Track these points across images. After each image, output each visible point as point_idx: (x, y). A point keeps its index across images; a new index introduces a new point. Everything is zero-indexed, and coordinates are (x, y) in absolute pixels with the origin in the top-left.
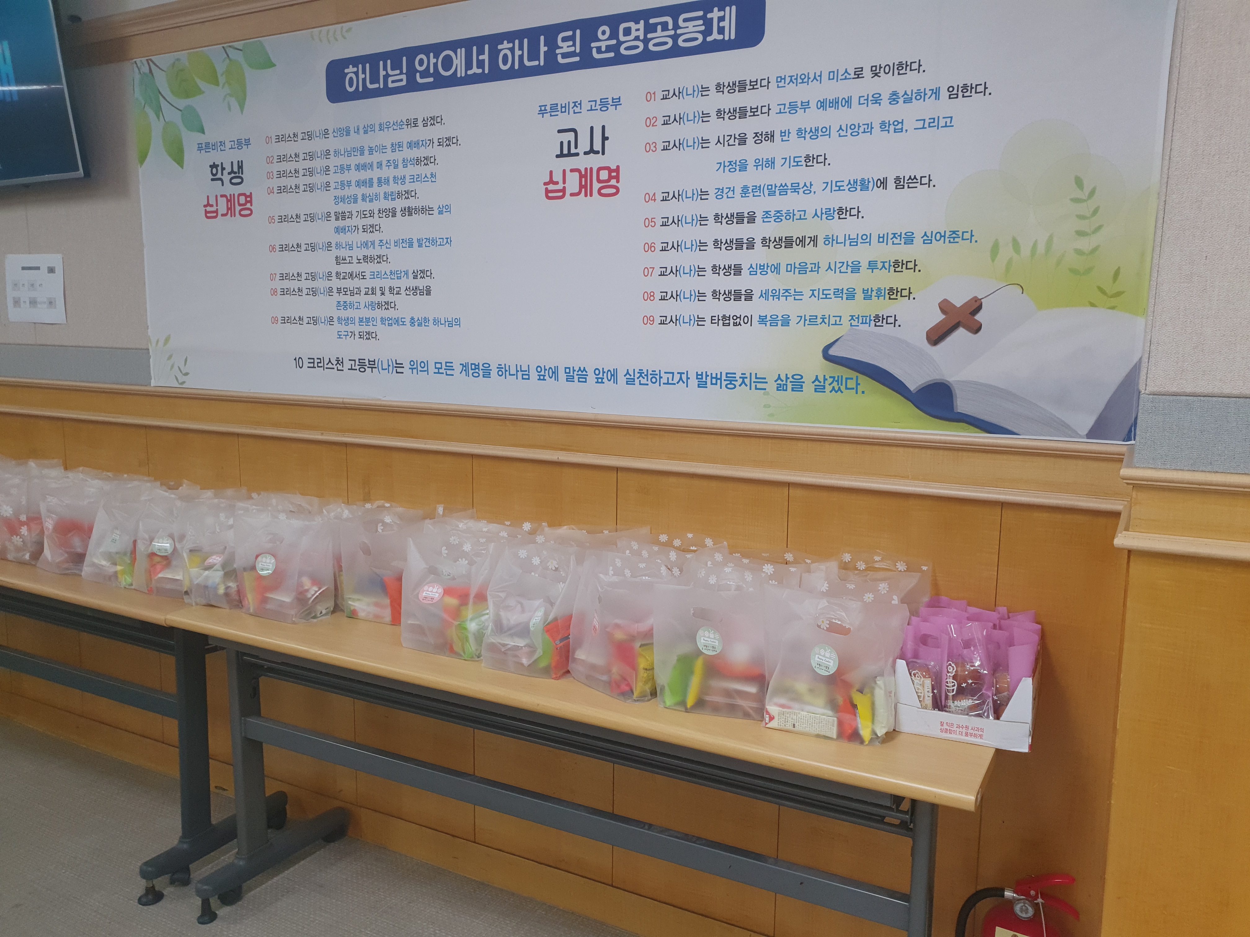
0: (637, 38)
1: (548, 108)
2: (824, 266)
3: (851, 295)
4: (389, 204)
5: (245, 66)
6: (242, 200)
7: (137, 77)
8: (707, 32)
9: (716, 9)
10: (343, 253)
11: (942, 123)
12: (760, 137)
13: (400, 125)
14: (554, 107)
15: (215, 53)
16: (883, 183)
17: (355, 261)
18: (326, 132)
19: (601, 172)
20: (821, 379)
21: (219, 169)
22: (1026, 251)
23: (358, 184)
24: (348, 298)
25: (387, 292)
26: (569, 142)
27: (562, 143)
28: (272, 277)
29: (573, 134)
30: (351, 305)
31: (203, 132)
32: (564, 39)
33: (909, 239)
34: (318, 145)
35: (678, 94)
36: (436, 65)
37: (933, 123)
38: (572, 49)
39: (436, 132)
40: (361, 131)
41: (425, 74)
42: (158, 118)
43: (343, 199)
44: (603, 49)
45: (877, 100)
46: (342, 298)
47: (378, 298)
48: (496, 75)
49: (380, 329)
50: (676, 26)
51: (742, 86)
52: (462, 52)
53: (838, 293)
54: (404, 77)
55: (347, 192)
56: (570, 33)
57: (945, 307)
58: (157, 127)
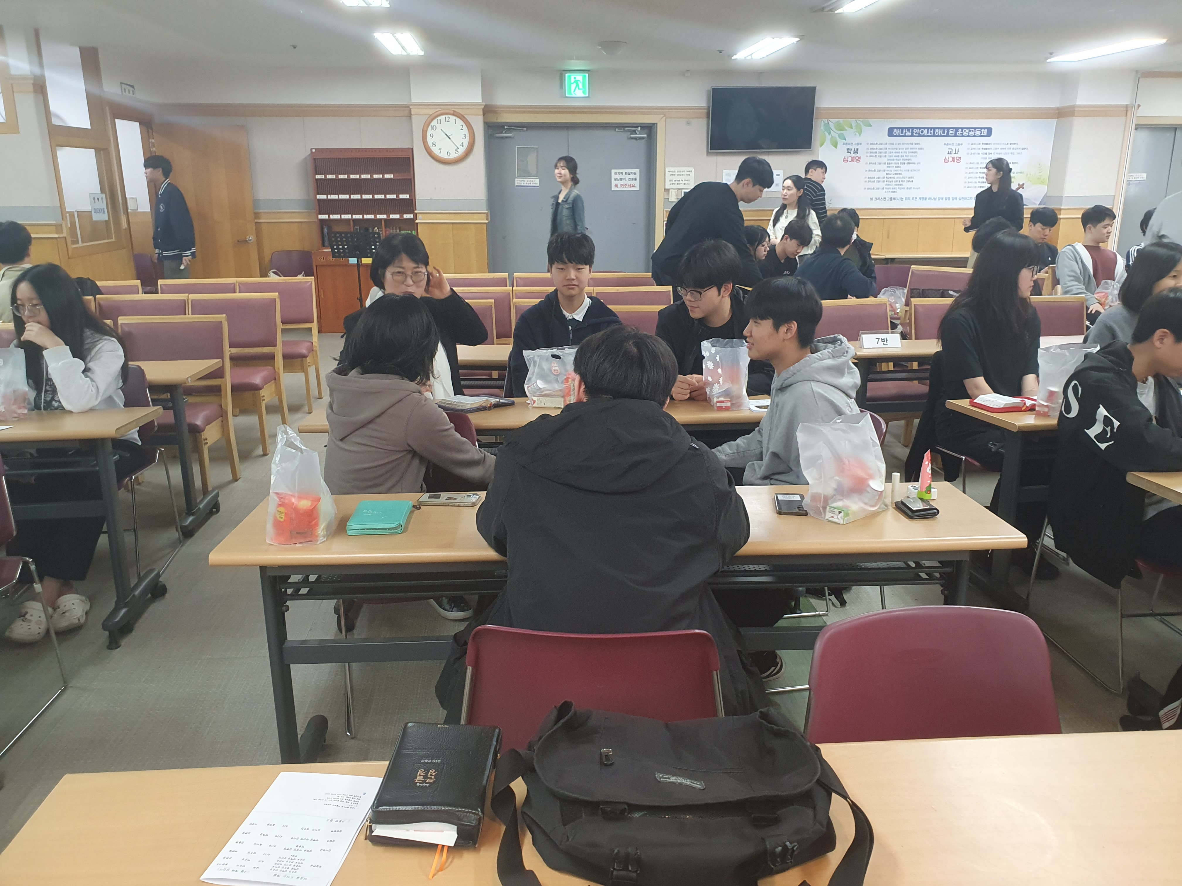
0: (967, 132)
4: (903, 162)
5: (862, 125)
6: (857, 158)
7: (823, 123)
8: (981, 133)
9: (983, 129)
10: (888, 172)
12: (990, 154)
13: (908, 144)
14: (947, 144)
15: (853, 122)
17: (892, 174)
18: (886, 144)
19: (957, 158)
21: (850, 150)
23: (895, 156)
24: (889, 183)
25: (900, 182)
26: (950, 151)
28: (866, 178)
29: (952, 149)
30: (890, 185)
31: (845, 140)
34: (883, 146)
36: (919, 132)
37: (1019, 153)
38: (953, 133)
39: (918, 146)
40: (897, 144)
41: (916, 133)
43: (890, 160)
44: (960, 134)
45: (1010, 149)
46: (887, 183)
47: (898, 183)
48: (934, 136)
49: (898, 190)
50: (975, 131)
51: (987, 144)
52: (926, 130)
54: (910, 133)
55: (891, 158)
56: (952, 130)
58: (828, 137)
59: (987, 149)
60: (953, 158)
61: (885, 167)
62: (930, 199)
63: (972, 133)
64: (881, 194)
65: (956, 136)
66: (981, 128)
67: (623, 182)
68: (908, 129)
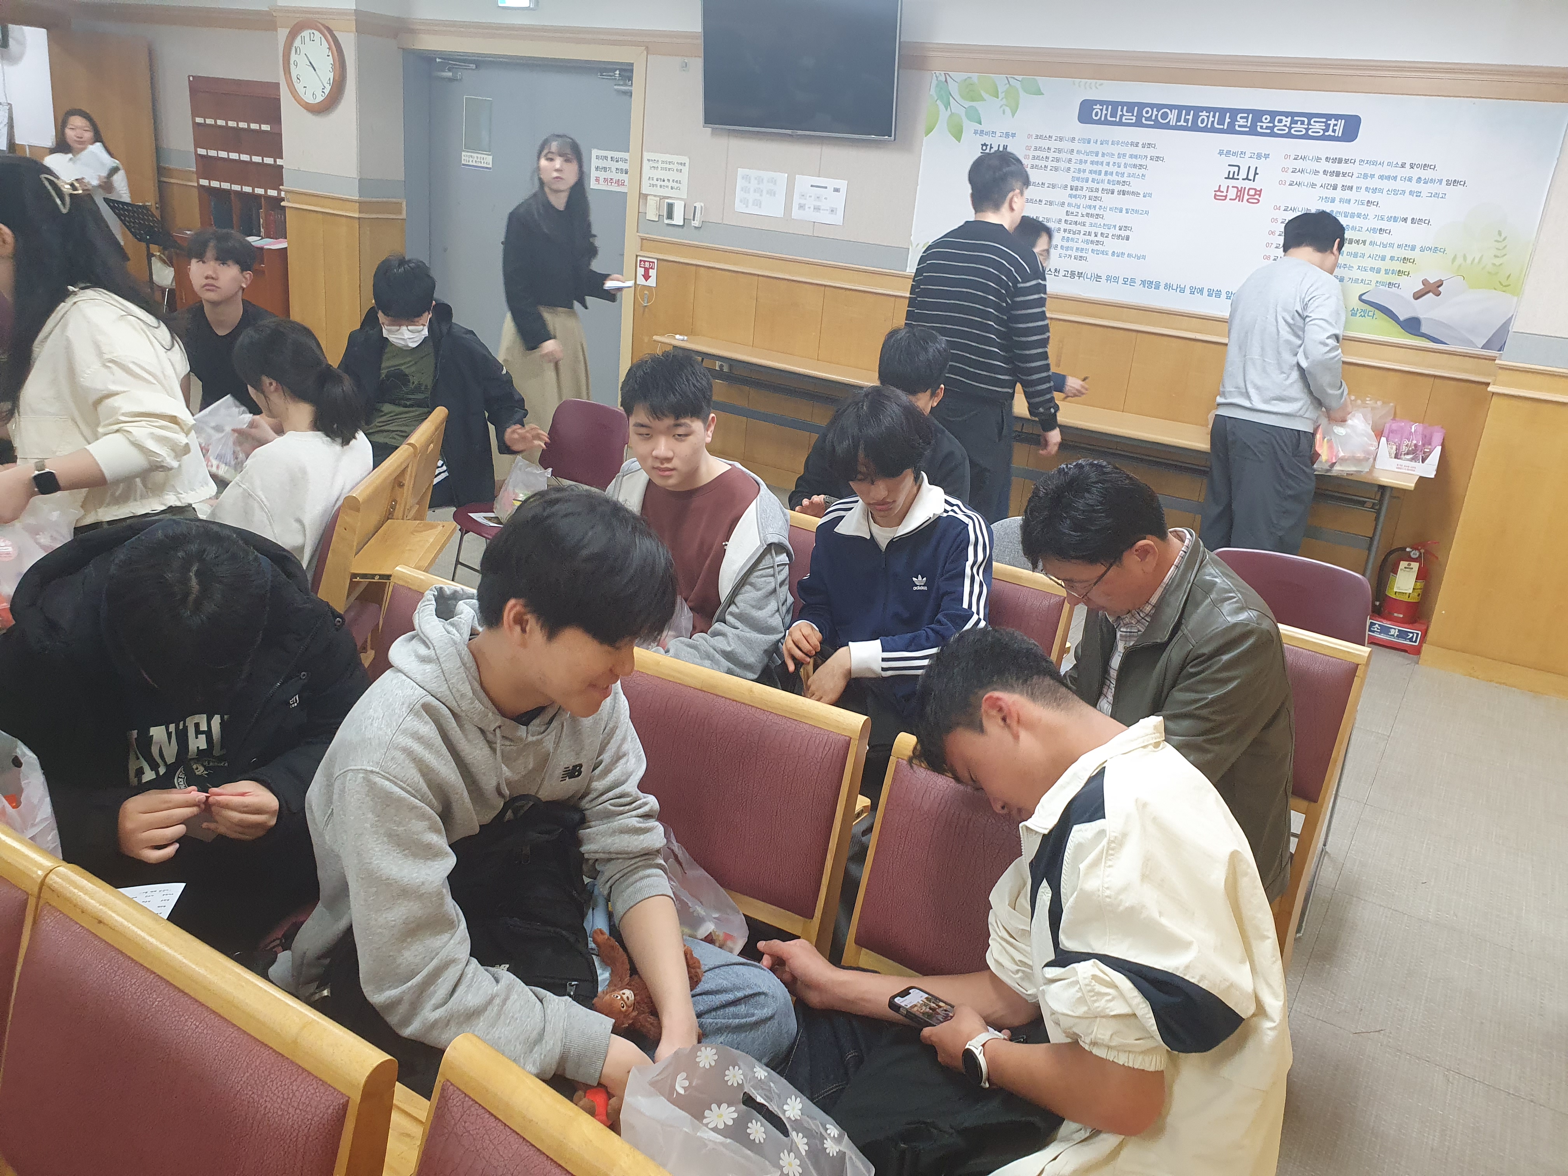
0: (1285, 126)
1: (1225, 152)
2: (1367, 255)
3: (1378, 271)
4: (1111, 187)
5: (1020, 90)
7: (934, 82)
8: (1327, 130)
9: (1333, 120)
10: (1071, 209)
11: (1441, 196)
12: (1346, 188)
13: (1127, 144)
14: (1228, 152)
15: (1000, 80)
16: (1405, 220)
17: (1080, 215)
18: (1074, 139)
19: (1251, 191)
20: (1356, 309)
21: (989, 147)
22: (1469, 261)
23: (1091, 172)
24: (1071, 236)
25: (1099, 235)
26: (1234, 172)
27: (1229, 172)
29: (1237, 168)
31: (980, 124)
32: (1241, 118)
33: (1413, 248)
34: (1065, 145)
35: (1304, 158)
36: (1157, 116)
37: (1436, 195)
38: (1246, 124)
39: (1150, 152)
40: (1099, 143)
41: (1147, 119)
42: (947, 110)
43: (1078, 179)
44: (1264, 127)
45: (1410, 179)
46: (1066, 235)
47: (1092, 238)
48: (1195, 128)
49: (1090, 255)
50: (1309, 124)
51: (1340, 161)
52: (1175, 112)
53: (1372, 269)
54: (1134, 118)
55: (1082, 175)
56: (1246, 115)
57: (1425, 282)
58: (944, 115)
60: (1240, 191)
61: (1063, 196)
63: (1300, 129)
65: (1253, 131)
66: (1329, 117)
67: (608, 175)
68: (1130, 106)
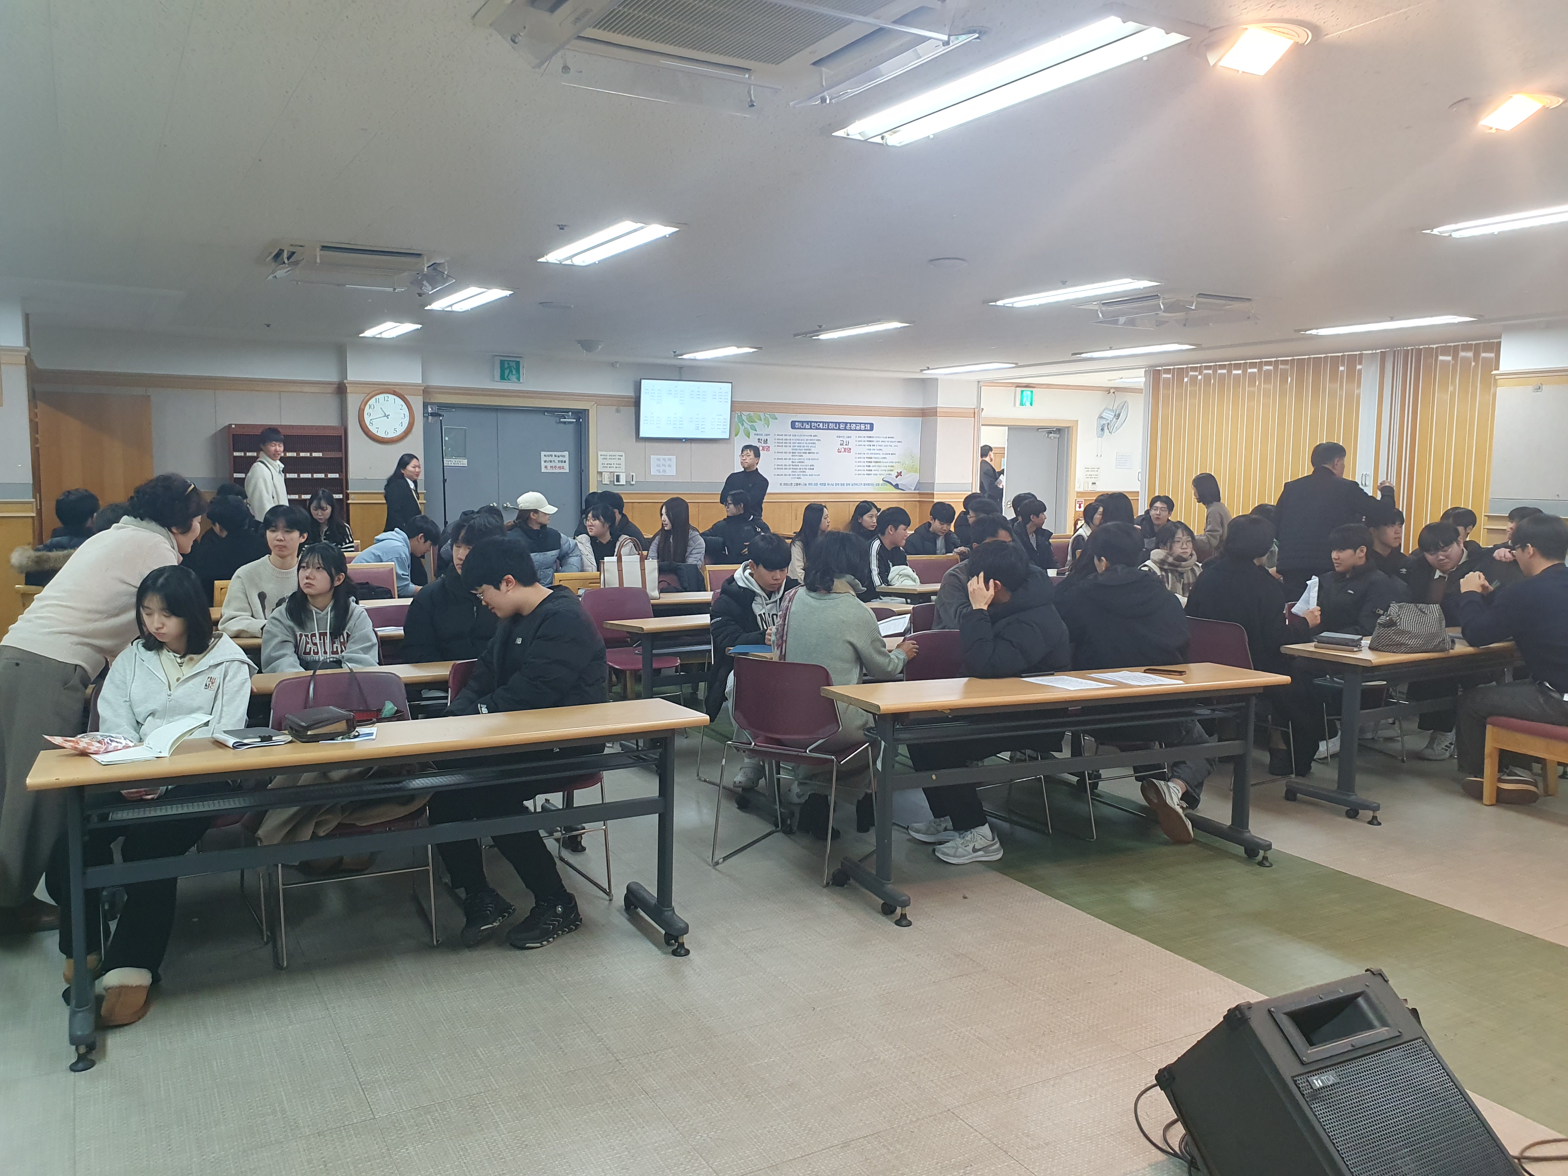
0: (854, 427)
5: (770, 418)
7: (737, 416)
8: (865, 428)
9: (867, 425)
10: (793, 461)
12: (873, 445)
13: (807, 436)
17: (797, 462)
18: (790, 435)
22: (906, 465)
23: (798, 446)
24: (795, 470)
28: (775, 465)
30: (795, 472)
31: (756, 430)
34: (788, 437)
35: (861, 437)
36: (816, 425)
37: (896, 446)
38: (843, 427)
39: (817, 439)
40: (799, 436)
41: (814, 427)
44: (848, 428)
45: (889, 442)
46: (793, 470)
48: (828, 429)
49: (802, 477)
50: (860, 426)
52: (822, 424)
53: (884, 470)
54: (809, 426)
56: (842, 424)
57: (898, 472)
59: (870, 441)
60: (845, 449)
61: (790, 456)
62: (828, 484)
63: (858, 428)
64: (788, 480)
65: (845, 429)
66: (865, 424)
67: (553, 464)
68: (807, 422)
